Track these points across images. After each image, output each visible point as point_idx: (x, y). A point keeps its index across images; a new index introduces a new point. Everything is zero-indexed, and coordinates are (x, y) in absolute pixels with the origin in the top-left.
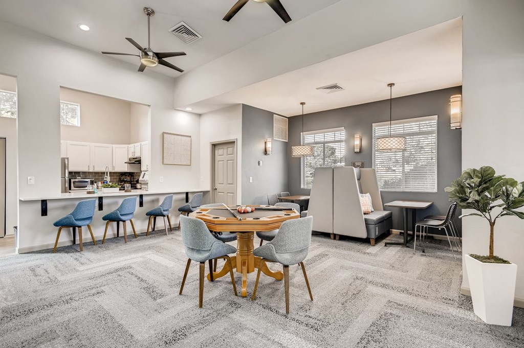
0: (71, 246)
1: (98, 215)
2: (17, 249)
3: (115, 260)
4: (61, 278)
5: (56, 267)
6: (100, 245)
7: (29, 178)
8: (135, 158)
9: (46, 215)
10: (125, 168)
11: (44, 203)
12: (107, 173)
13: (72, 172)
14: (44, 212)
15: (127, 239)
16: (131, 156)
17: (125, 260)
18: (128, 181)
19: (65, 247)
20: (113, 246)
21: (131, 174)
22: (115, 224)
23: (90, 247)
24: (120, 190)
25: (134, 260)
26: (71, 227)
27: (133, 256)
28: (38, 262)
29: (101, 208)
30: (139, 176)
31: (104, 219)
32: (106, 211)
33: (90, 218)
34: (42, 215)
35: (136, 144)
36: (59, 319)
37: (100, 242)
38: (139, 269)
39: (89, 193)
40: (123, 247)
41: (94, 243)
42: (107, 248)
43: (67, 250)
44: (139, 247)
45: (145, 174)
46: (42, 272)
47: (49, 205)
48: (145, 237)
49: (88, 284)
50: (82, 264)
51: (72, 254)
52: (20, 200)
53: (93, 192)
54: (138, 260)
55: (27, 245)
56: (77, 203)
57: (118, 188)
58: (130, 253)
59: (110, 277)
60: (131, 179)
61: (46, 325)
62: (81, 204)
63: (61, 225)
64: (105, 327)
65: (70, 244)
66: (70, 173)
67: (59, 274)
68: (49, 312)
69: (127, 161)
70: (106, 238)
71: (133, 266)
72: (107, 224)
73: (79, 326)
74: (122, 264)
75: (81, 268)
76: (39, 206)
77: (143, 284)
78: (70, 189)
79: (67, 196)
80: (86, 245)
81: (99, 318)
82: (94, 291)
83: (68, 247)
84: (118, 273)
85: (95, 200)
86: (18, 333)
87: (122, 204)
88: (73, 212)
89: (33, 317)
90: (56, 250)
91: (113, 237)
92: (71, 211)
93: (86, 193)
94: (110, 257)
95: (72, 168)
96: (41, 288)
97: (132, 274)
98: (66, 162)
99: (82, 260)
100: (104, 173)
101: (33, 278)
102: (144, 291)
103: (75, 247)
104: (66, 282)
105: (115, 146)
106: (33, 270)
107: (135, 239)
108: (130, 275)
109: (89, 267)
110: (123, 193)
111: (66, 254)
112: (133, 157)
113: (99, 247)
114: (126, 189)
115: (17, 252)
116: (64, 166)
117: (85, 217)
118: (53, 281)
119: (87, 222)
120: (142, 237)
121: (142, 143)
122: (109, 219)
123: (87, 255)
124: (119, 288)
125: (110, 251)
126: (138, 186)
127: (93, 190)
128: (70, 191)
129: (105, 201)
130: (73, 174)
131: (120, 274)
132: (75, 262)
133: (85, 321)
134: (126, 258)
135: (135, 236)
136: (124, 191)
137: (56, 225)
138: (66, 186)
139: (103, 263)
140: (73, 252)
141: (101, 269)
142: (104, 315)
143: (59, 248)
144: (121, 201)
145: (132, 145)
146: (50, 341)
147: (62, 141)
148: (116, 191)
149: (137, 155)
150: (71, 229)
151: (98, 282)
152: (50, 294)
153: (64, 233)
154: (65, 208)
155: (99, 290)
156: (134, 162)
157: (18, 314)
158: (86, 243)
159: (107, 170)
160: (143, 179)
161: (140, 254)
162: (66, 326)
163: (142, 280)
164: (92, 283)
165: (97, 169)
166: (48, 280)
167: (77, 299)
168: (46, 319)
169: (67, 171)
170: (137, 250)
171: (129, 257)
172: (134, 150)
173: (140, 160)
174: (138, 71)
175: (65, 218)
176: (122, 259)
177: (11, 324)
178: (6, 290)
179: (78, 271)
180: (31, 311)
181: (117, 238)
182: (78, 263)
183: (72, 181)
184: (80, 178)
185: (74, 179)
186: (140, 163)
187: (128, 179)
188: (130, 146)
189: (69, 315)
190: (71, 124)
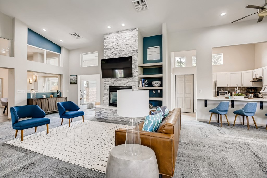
0: (217, 123)
1: (231, 110)
2: (196, 118)
3: (239, 137)
4: (210, 136)
5: (209, 131)
6: (232, 127)
7: (200, 90)
8: (257, 78)
9: (206, 106)
10: (251, 85)
11: (206, 101)
12: (237, 87)
13: (219, 87)
14: (206, 105)
15: (249, 127)
16: (254, 77)
17: (246, 140)
18: (253, 93)
19: (214, 123)
20: (240, 129)
21: (255, 88)
22: (242, 117)
23: (226, 126)
24: (245, 97)
25: (253, 142)
26: (217, 114)
27: (252, 139)
28: (203, 126)
29: (233, 106)
30: (261, 89)
31: (235, 113)
32: (236, 109)
33: (226, 111)
34: (205, 106)
35: (258, 69)
36: (207, 154)
37: (232, 125)
38: (255, 148)
39: (226, 98)
40: (246, 131)
41: (228, 125)
42: (236, 129)
43: (215, 124)
44: (258, 134)
45: (265, 88)
46: (203, 131)
47: (208, 102)
48: (265, 130)
49: (222, 144)
50: (221, 133)
51: (217, 127)
52: (197, 99)
53: (228, 98)
54: (256, 143)
55: (199, 118)
56: (219, 102)
57: (244, 97)
58: (251, 136)
59: (235, 145)
60: (255, 91)
61: (201, 154)
62: (221, 104)
63: (213, 112)
64: (227, 170)
65: (216, 122)
66: (218, 88)
67: (210, 134)
68: (203, 149)
69: (252, 80)
70: (235, 124)
71: (251, 145)
72: (236, 116)
73: (215, 162)
74: (244, 141)
75: (220, 135)
76: (204, 102)
77: (256, 158)
78: (218, 95)
79: (216, 99)
80: (224, 124)
81: (225, 163)
82: (224, 149)
83: (215, 123)
84: (240, 145)
85: (229, 102)
86: (192, 151)
87: (246, 106)
88: (217, 107)
89: (198, 148)
90: (210, 123)
91: (240, 124)
92: (217, 106)
93: (224, 98)
94: (236, 135)
95: (219, 85)
96: (202, 137)
97: (249, 149)
98: (216, 83)
99: (221, 131)
100: (235, 88)
101: (200, 132)
102: (257, 163)
103: (219, 124)
104: (212, 139)
105: (243, 72)
106: (200, 129)
107: (256, 129)
108: (248, 150)
109: (224, 136)
110: (247, 99)
111: (214, 126)
112: (256, 77)
113: (231, 127)
114: (249, 97)
115: (196, 120)
116: (215, 85)
117: (223, 110)
118: (207, 136)
119: (225, 113)
120: (262, 129)
121: (263, 68)
122: (238, 113)
123: (224, 129)
124: (239, 154)
125: (237, 132)
126: (260, 96)
127: (228, 97)
128: (218, 97)
129: (235, 103)
130: (219, 88)
131: (241, 146)
132: (218, 131)
133: (218, 161)
134: (246, 138)
135: (255, 127)
136: (248, 98)
137: (210, 111)
138: (216, 94)
139: (232, 137)
140: (217, 126)
141: (230, 139)
142: (228, 164)
143: (211, 122)
144: (245, 104)
145: (256, 70)
146: (202, 161)
147: (213, 73)
148: (242, 98)
149: (259, 76)
150: (217, 115)
151: (227, 145)
152: (205, 141)
153: (214, 116)
154: (214, 104)
155: (228, 149)
156: (256, 80)
157: (193, 144)
158: (224, 123)
159: (237, 86)
160: (263, 91)
161: (258, 140)
162: (209, 158)
163: (256, 156)
164: (224, 144)
165: (232, 86)
166: (205, 135)
167: (216, 149)
168: (202, 151)
169: (216, 87)
170: (256, 136)
171: (249, 138)
172: (257, 73)
173: (262, 79)
174: (258, 22)
175: (214, 109)
176: (244, 138)
177: (190, 146)
178: (191, 133)
179: (218, 136)
180: (197, 145)
181: (242, 125)
182: (219, 132)
183: (219, 91)
184: (223, 90)
185: (220, 91)
186: (262, 81)
187: (253, 91)
188: (253, 71)
189: (211, 154)
190: (219, 64)
